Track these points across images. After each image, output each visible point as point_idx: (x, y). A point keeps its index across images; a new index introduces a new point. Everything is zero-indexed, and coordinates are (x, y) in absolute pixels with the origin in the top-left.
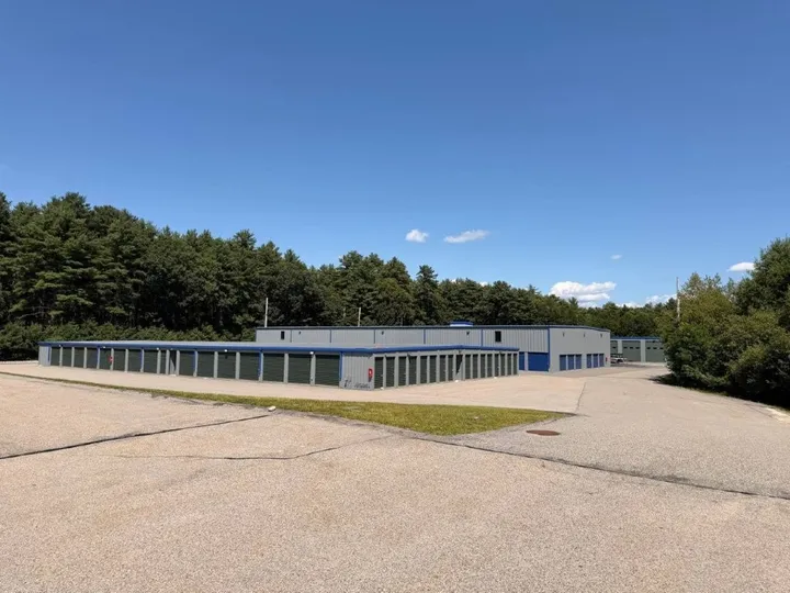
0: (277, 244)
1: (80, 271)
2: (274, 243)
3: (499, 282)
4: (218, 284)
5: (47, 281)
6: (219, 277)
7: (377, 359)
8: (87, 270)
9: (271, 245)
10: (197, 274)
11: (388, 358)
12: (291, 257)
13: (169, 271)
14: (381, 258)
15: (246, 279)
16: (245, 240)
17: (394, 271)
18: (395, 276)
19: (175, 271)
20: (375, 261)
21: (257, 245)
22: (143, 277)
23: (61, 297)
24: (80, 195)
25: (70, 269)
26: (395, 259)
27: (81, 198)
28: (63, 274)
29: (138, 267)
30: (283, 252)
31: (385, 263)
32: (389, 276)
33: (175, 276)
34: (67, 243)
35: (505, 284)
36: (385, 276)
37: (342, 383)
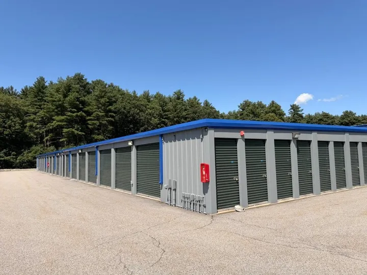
0: (198, 98)
1: (75, 114)
2: (197, 97)
3: (347, 112)
4: (160, 120)
5: (58, 121)
6: (161, 116)
7: (218, 141)
8: (79, 114)
9: (195, 98)
10: (147, 114)
11: (248, 142)
12: (207, 103)
13: (129, 112)
14: (264, 103)
15: (178, 117)
16: (179, 96)
17: (273, 109)
18: (274, 111)
19: (132, 112)
20: (260, 105)
21: (186, 98)
22: (112, 117)
23: (65, 130)
24: (81, 74)
25: (69, 114)
26: (273, 102)
27: (82, 75)
28: (65, 116)
29: (110, 111)
30: (202, 102)
31: (267, 106)
32: (270, 112)
33: (132, 115)
34: (68, 99)
35: (351, 112)
36: (267, 113)
37: (164, 192)
